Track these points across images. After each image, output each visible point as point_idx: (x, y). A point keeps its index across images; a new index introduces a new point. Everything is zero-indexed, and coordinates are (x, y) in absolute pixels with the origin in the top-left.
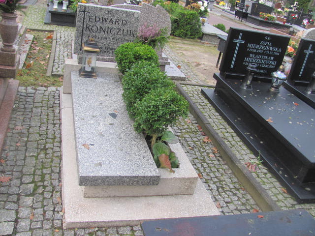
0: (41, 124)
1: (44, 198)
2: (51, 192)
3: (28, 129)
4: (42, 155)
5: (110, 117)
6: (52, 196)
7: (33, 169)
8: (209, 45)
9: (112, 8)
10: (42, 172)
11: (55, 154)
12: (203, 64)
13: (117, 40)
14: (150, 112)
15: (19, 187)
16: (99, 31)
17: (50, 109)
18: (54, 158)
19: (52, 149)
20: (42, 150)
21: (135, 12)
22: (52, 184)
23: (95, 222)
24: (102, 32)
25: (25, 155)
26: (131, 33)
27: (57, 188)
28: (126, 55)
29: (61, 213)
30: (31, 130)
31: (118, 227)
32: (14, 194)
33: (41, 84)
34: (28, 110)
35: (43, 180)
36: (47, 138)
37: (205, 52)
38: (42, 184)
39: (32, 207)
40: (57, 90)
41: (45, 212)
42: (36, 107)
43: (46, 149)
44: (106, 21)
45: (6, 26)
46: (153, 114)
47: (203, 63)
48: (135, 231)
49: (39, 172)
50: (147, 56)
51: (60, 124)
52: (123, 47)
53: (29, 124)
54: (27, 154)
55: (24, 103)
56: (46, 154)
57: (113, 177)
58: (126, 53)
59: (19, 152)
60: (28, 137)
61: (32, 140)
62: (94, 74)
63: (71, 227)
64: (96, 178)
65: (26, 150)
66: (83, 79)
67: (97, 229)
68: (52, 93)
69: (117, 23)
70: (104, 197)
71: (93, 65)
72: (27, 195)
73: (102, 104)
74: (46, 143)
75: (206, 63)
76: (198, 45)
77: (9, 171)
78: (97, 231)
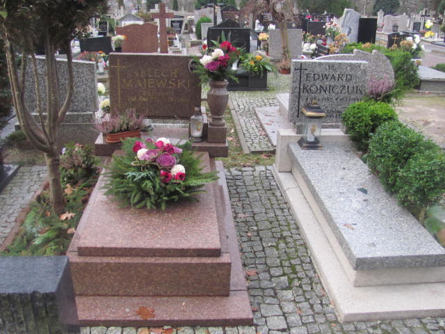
0: (266, 209)
1: (304, 291)
2: (309, 284)
3: (253, 217)
4: (282, 245)
5: (361, 193)
6: (312, 288)
7: (278, 261)
8: (431, 95)
9: (319, 61)
10: (290, 263)
11: (298, 243)
12: (434, 121)
13: (341, 100)
14: (423, 179)
15: (270, 280)
16: (319, 91)
17: (268, 192)
18: (298, 247)
19: (292, 237)
20: (279, 239)
21: (361, 64)
22: (307, 276)
23: (376, 314)
24: (322, 92)
25: (262, 246)
26: (357, 90)
27: (316, 280)
28: (359, 118)
29: (331, 306)
30: (257, 218)
31: (403, 319)
32: (268, 288)
33: (242, 164)
34: (243, 195)
35: (295, 272)
36: (279, 225)
37: (431, 106)
38: (295, 276)
39: (294, 301)
40: (267, 169)
41: (312, 306)
42: (250, 191)
43: (285, 238)
44: (327, 78)
45: (218, 96)
46: (427, 182)
47: (432, 120)
48: (426, 324)
49: (287, 264)
50: (386, 116)
51: (289, 209)
52: (354, 107)
53: (251, 210)
54: (264, 245)
55: (235, 187)
56: (286, 243)
57: (393, 258)
58: (359, 115)
59: (253, 242)
60: (257, 225)
61: (262, 228)
62: (319, 145)
63: (348, 320)
64: (374, 260)
65: (261, 240)
66: (308, 151)
67: (379, 322)
68: (262, 173)
69: (340, 80)
70: (377, 285)
71: (317, 134)
72: (283, 289)
73: (343, 178)
74: (282, 231)
75: (437, 120)
76: (416, 97)
77: (253, 264)
78: (381, 324)
